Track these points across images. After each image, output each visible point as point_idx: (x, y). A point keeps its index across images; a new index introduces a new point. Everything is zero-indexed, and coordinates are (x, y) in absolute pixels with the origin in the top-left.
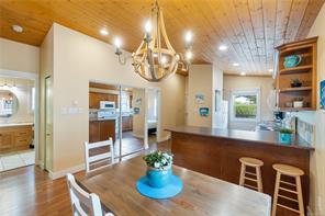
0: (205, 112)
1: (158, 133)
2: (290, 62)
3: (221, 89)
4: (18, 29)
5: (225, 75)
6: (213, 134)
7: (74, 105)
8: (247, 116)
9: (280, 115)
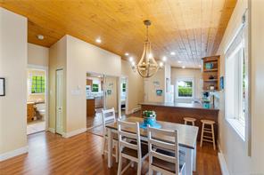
0: (160, 93)
1: (127, 108)
2: (208, 66)
3: (169, 78)
4: (41, 37)
5: (172, 67)
6: (165, 105)
7: (78, 89)
8: (186, 96)
9: (207, 94)
